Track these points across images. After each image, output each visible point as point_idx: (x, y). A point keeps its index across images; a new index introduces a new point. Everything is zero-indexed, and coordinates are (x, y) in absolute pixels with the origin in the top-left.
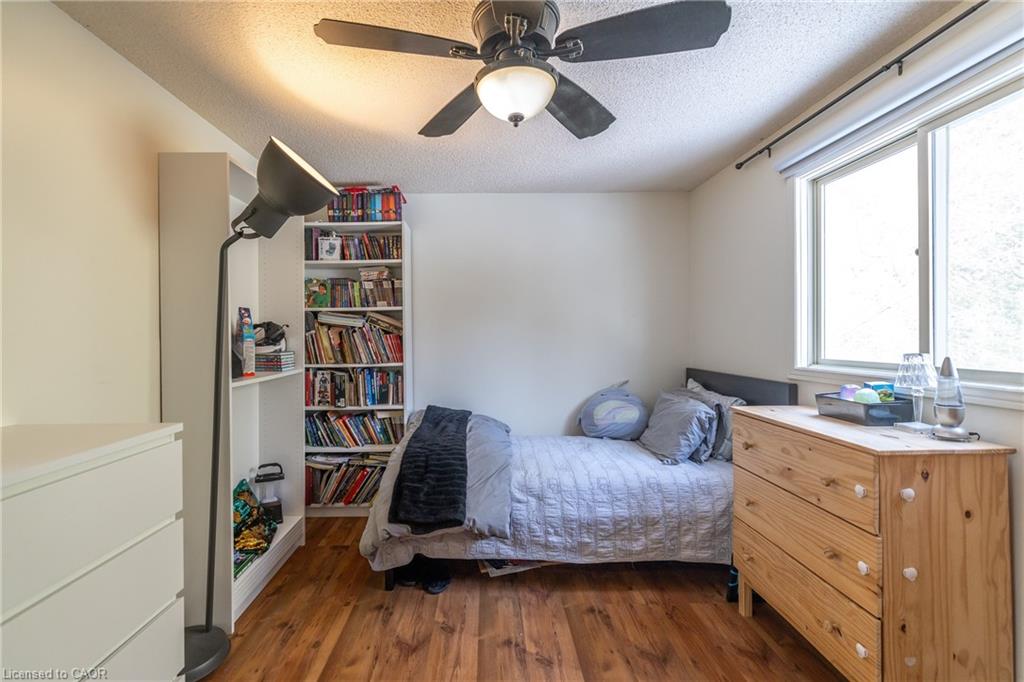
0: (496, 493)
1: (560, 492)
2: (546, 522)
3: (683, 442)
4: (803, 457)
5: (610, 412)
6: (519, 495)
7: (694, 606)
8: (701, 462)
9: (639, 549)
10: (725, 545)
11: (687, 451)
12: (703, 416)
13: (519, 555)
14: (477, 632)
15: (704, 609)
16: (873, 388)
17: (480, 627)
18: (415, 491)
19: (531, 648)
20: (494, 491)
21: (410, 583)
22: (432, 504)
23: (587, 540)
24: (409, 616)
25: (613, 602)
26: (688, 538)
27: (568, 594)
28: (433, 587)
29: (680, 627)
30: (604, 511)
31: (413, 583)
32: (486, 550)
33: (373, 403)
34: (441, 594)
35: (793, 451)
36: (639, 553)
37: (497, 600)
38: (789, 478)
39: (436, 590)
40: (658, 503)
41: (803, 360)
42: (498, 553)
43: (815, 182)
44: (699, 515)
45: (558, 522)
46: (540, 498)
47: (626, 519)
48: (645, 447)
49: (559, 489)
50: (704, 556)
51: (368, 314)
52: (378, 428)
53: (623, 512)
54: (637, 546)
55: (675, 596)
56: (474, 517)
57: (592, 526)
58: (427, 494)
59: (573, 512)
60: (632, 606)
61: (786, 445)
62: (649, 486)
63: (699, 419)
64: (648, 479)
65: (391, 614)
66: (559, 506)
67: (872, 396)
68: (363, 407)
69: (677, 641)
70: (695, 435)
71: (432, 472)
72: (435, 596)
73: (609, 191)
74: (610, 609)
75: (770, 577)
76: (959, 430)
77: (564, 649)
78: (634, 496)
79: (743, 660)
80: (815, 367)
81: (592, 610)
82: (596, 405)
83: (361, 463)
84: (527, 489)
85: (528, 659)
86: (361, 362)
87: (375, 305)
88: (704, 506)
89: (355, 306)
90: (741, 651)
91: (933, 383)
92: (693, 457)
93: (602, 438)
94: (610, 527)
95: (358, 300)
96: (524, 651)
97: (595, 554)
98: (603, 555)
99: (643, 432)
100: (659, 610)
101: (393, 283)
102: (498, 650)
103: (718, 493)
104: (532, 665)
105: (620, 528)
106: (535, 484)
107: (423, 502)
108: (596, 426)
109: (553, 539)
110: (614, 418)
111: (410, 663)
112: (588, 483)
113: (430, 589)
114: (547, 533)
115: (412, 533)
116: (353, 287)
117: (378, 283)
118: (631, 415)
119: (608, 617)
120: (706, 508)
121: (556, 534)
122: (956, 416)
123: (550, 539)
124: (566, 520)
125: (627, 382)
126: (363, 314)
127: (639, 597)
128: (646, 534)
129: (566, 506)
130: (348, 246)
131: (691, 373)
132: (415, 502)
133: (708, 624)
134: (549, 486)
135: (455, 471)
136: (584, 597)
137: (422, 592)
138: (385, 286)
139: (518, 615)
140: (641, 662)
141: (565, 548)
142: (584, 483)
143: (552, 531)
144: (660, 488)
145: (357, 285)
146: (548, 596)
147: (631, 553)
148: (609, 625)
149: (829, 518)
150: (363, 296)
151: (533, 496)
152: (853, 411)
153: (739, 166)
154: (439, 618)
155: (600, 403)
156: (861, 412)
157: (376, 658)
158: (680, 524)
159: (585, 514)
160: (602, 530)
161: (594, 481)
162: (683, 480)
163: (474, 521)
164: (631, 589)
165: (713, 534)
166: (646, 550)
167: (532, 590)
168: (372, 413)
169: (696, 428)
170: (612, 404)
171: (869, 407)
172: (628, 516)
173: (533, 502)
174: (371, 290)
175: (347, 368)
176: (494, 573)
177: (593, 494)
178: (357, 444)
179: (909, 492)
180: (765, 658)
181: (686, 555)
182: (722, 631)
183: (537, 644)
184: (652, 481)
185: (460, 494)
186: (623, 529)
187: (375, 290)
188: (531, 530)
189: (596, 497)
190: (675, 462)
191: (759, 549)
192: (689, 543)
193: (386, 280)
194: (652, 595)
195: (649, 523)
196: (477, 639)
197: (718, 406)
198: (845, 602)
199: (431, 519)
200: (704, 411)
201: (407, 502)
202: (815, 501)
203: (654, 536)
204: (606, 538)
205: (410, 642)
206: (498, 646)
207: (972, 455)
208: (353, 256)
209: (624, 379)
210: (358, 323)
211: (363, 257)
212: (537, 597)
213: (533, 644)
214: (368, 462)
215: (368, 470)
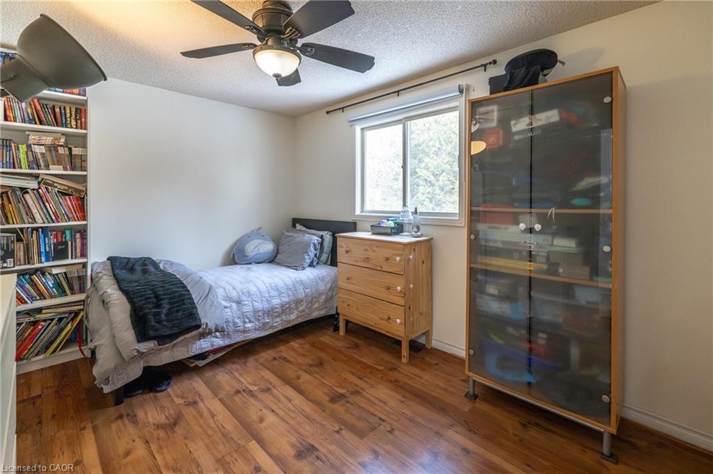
0: (215, 304)
1: (250, 296)
2: (243, 316)
3: (307, 257)
4: (374, 251)
5: (256, 247)
6: (225, 303)
7: (322, 339)
8: (314, 267)
9: (293, 318)
10: (331, 305)
11: (308, 261)
12: (316, 242)
13: (227, 342)
14: (213, 396)
15: (326, 338)
16: (392, 220)
17: (213, 393)
18: (158, 314)
19: (253, 388)
20: (213, 303)
21: (138, 392)
22: (173, 320)
23: (267, 320)
24: (151, 411)
25: (284, 350)
26: (316, 306)
27: (257, 357)
28: (160, 387)
29: (321, 349)
30: (276, 301)
31: (141, 391)
32: (204, 346)
33: (47, 260)
34: (169, 390)
35: (370, 250)
36: (294, 320)
37: (214, 376)
38: (368, 262)
39: (164, 388)
40: (302, 290)
41: (358, 212)
42: (212, 345)
43: (362, 129)
44: (320, 292)
45: (250, 315)
46: (239, 302)
47: (288, 303)
48: (279, 264)
49: (249, 294)
50: (322, 313)
51: (41, 177)
52: (51, 283)
53: (286, 300)
54: (293, 317)
55: (311, 338)
56: (208, 322)
57: (270, 312)
58: (167, 315)
59: (259, 306)
60: (293, 349)
61: (366, 247)
62: (297, 282)
63: (314, 244)
64: (295, 279)
65: (135, 416)
66: (250, 304)
67: (391, 224)
68: (37, 265)
69: (323, 355)
70: (312, 252)
71: (164, 299)
72: (165, 392)
73: (251, 108)
74: (284, 354)
75: (358, 309)
76: (419, 233)
77: (271, 380)
78: (290, 289)
79: (350, 351)
80: (362, 214)
81: (275, 359)
82: (246, 244)
83: (32, 319)
84: (229, 299)
85: (256, 393)
86: (34, 221)
87: (47, 167)
88: (322, 287)
89: (21, 168)
90: (348, 348)
91: (411, 217)
92: (311, 265)
93: (250, 264)
94: (279, 310)
95: (24, 162)
96: (251, 391)
97: (270, 328)
98: (276, 327)
99: (276, 256)
100: (307, 346)
101: (70, 149)
102: (235, 398)
103: (327, 280)
104: (260, 395)
105: (285, 309)
106: (234, 294)
107: (166, 320)
108: (247, 256)
109: (249, 325)
110: (259, 250)
111: (178, 431)
112: (265, 287)
113: (158, 389)
114: (245, 322)
115: (159, 345)
116: (18, 149)
117: (53, 148)
118: (269, 247)
119: (285, 358)
120: (324, 288)
121: (250, 322)
122: (418, 228)
123: (246, 326)
124: (255, 311)
125: (260, 228)
126: (36, 176)
127: (295, 344)
128: (297, 309)
129: (255, 303)
130: (12, 108)
131: (295, 221)
132: (159, 322)
133: (331, 343)
134: (243, 293)
135: (182, 295)
136: (267, 355)
137: (152, 394)
138: (60, 152)
139: (235, 377)
140: (312, 369)
141: (255, 329)
142: (263, 288)
143: (247, 320)
144: (302, 283)
145: (23, 148)
146: (246, 362)
147: (290, 321)
148: (288, 361)
149: (386, 274)
150: (31, 159)
151: (234, 302)
152: (386, 231)
153: (328, 113)
154: (179, 401)
155: (248, 242)
156: (389, 231)
157: (147, 442)
158: (312, 299)
159: (266, 305)
160: (276, 312)
161: (268, 285)
162: (312, 276)
163: (207, 324)
164: (288, 342)
165: (326, 301)
166: (297, 317)
167: (234, 363)
168: (42, 271)
169: (312, 249)
170: (256, 242)
171: (392, 228)
172: (288, 301)
173: (234, 305)
174: (42, 154)
175: (15, 229)
176: (201, 363)
177: (269, 293)
178: (26, 302)
179: (411, 256)
180: (358, 347)
181: (315, 315)
182: (338, 344)
183: (255, 385)
184: (297, 279)
185: (193, 309)
186: (286, 309)
187: (48, 154)
188: (235, 324)
189: (271, 294)
190: (304, 268)
191: (352, 298)
192: (316, 308)
193: (61, 146)
194: (300, 341)
195: (298, 302)
196: (217, 399)
197: (322, 236)
198: (392, 305)
199: (176, 330)
200: (316, 239)
201: (153, 323)
202: (379, 268)
203: (301, 308)
204: (278, 316)
205: (167, 422)
206: (233, 396)
207: (424, 241)
208: (19, 118)
209: (258, 227)
210: (33, 184)
211: (32, 121)
212: (239, 365)
213: (253, 387)
214: (39, 317)
215: (43, 324)
